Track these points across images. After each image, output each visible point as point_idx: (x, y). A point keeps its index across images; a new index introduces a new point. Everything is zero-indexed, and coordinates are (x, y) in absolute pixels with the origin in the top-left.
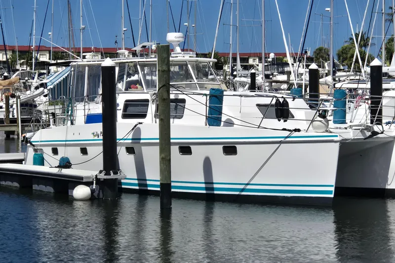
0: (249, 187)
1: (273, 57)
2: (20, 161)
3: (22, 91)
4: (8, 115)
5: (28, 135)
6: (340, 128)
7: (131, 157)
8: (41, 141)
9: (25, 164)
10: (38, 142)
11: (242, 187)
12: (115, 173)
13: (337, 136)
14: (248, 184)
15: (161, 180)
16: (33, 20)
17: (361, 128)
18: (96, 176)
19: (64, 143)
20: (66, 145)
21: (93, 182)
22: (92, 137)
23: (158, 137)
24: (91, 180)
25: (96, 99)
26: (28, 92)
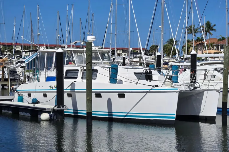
0: (129, 114)
1: (131, 50)
2: (10, 100)
3: (9, 65)
4: (3, 77)
5: (15, 87)
6: (177, 85)
7: (70, 99)
8: (22, 90)
9: (13, 101)
10: (20, 90)
11: (125, 114)
12: (63, 107)
13: (177, 89)
14: (128, 113)
15: (87, 110)
16: (14, 30)
17: (188, 85)
18: (53, 108)
19: (35, 91)
20: (35, 92)
21: (51, 111)
22: (49, 88)
23: (86, 89)
24: (50, 110)
25: (51, 69)
26: (12, 65)
